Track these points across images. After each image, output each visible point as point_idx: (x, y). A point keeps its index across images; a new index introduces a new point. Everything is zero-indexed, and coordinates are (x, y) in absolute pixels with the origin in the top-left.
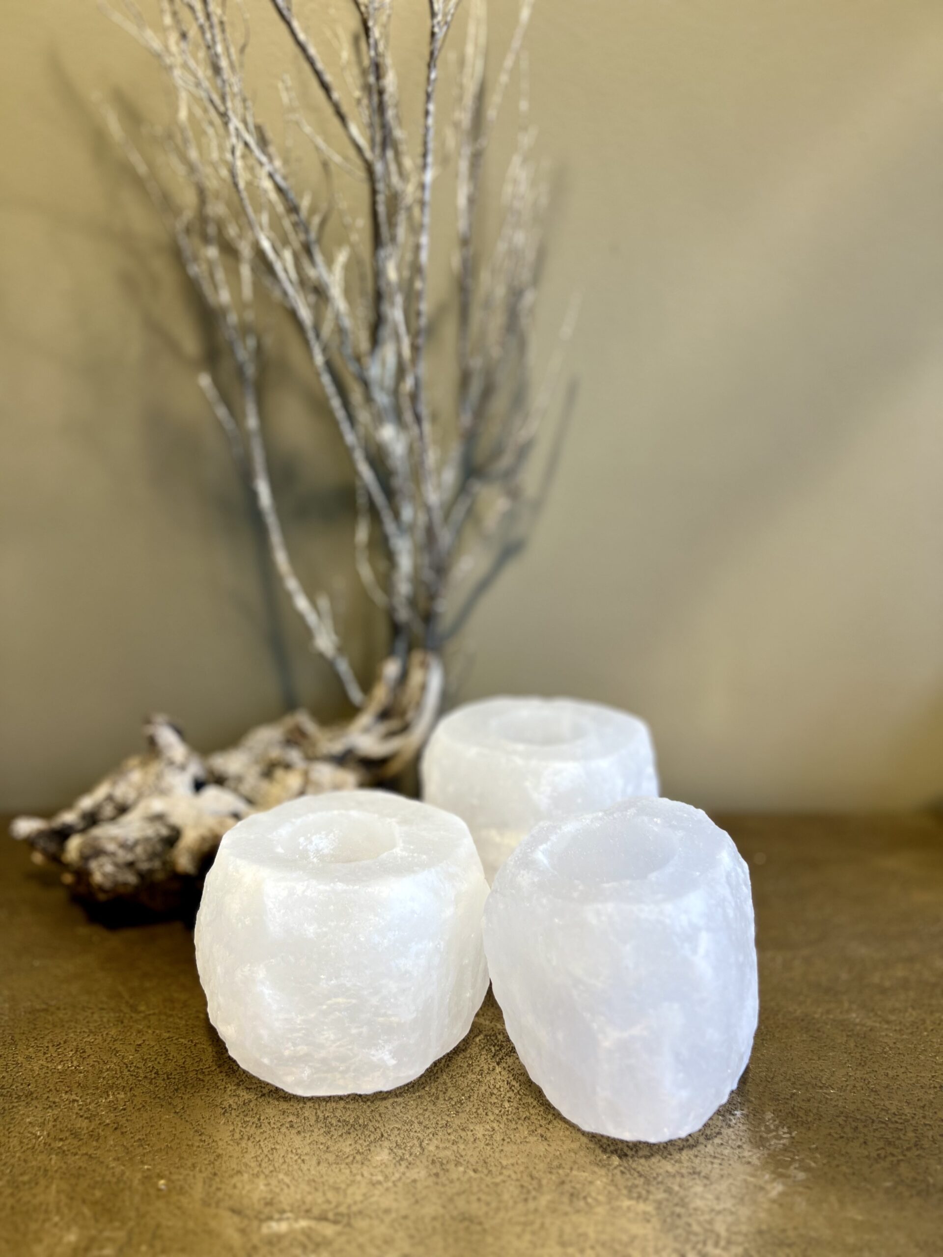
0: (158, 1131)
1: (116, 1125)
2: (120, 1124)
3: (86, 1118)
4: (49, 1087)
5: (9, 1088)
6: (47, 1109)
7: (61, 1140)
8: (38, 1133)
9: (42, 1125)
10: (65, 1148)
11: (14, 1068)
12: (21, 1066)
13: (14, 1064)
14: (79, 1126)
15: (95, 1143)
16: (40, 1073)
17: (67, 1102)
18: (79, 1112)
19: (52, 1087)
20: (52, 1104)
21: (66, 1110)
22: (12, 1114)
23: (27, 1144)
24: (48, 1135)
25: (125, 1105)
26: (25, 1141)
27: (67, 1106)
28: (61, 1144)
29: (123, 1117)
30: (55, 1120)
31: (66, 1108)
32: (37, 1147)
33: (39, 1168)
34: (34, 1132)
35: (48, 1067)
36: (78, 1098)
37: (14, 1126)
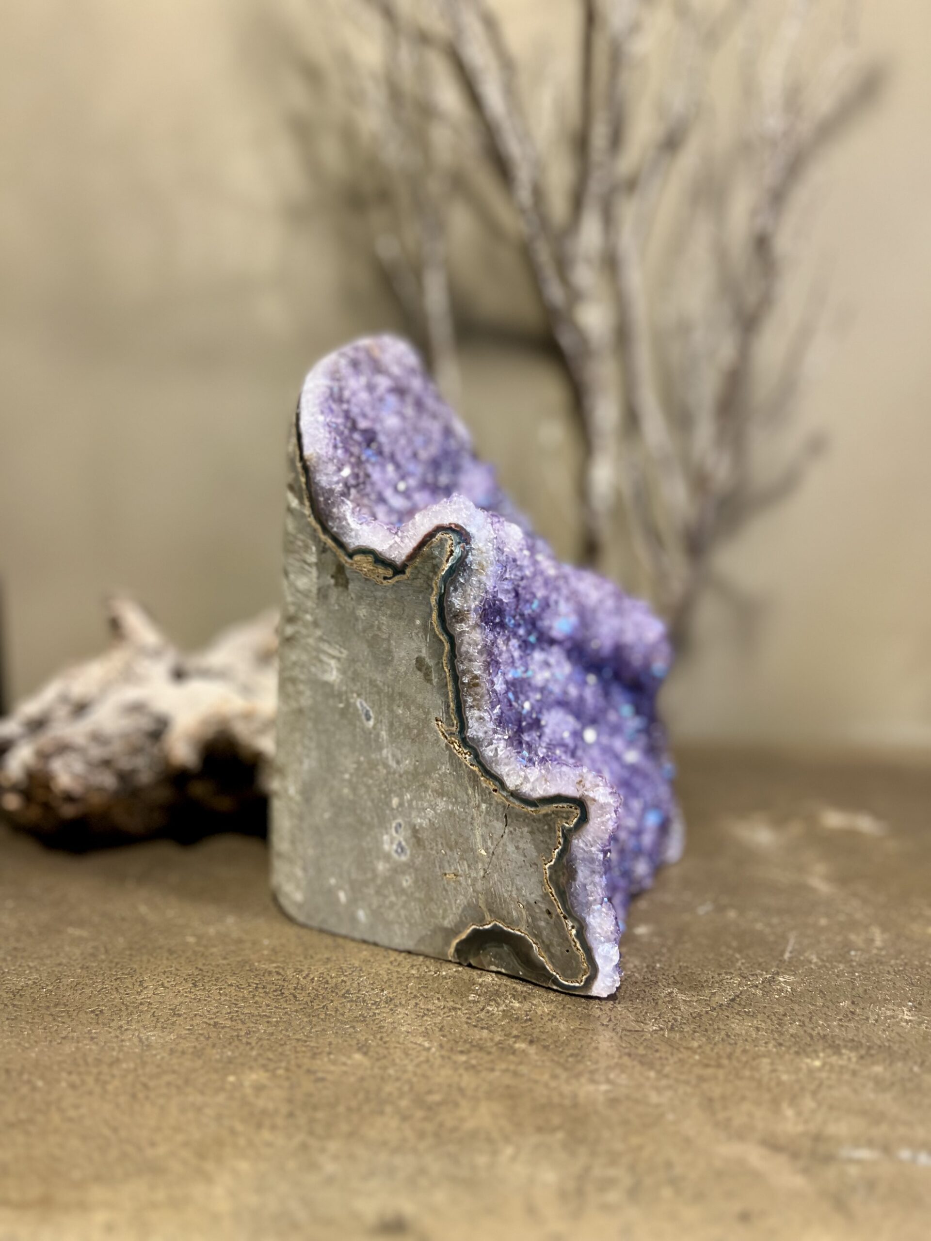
0: (593, 1045)
1: (529, 1038)
2: (534, 1036)
3: (482, 1028)
4: (411, 993)
5: (358, 993)
6: (423, 1016)
7: (462, 1052)
8: (427, 1044)
9: (426, 1034)
10: (474, 1062)
11: (353, 972)
12: (361, 970)
13: (350, 968)
14: (478, 1037)
15: (511, 1057)
16: (390, 976)
17: (446, 1010)
18: (469, 1021)
19: (415, 993)
20: (426, 1012)
21: (449, 1018)
22: (377, 1021)
23: (417, 1057)
24: (441, 1046)
25: (527, 1015)
26: (413, 1053)
27: (447, 1014)
28: (463, 1058)
29: (533, 1029)
30: (441, 1030)
31: (448, 1017)
32: (432, 1059)
33: (450, 1086)
34: (419, 1042)
35: (397, 972)
36: (459, 1006)
37: (388, 1035)
